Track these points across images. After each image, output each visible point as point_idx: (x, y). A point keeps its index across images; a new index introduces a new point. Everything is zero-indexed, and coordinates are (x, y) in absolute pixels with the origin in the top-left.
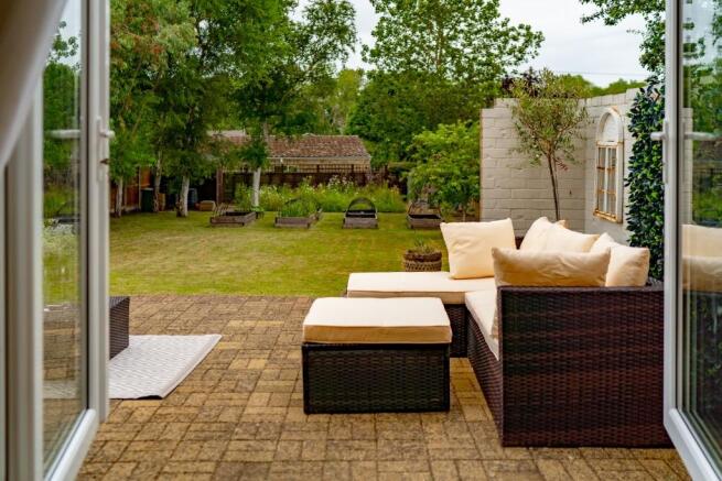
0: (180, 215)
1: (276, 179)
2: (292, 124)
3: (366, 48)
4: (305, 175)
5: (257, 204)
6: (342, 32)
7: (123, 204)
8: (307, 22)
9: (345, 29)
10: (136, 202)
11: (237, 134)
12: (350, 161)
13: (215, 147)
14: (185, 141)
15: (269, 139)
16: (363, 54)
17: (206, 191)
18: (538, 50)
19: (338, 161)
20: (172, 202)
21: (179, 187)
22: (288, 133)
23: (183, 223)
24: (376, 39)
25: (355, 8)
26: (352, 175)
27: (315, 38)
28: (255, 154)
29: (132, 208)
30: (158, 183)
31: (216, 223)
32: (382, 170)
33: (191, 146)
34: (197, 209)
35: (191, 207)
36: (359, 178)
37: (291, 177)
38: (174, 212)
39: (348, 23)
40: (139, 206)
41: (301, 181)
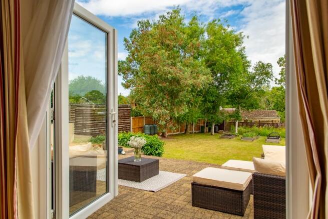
0: (211, 134)
1: (245, 125)
2: (249, 106)
3: (276, 79)
4: (255, 123)
5: (237, 132)
6: (268, 74)
7: (195, 130)
8: (254, 72)
9: (268, 73)
10: (199, 130)
11: (230, 109)
12: (272, 119)
13: (222, 114)
15: (241, 111)
16: (275, 81)
17: (221, 127)
19: (267, 119)
20: (210, 130)
21: (211, 125)
22: (248, 109)
23: (212, 137)
24: (280, 76)
25: (272, 65)
26: (273, 124)
27: (257, 77)
28: (236, 116)
29: (198, 131)
30: (206, 124)
31: (221, 138)
33: (214, 113)
34: (217, 133)
35: (215, 132)
36: (275, 125)
37: (250, 124)
38: (210, 133)
39: (270, 71)
40: (200, 131)
41: (253, 125)
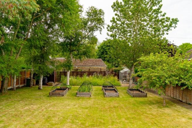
1: (75, 74)
3: (109, 26)
4: (85, 72)
5: (68, 84)
6: (100, 21)
8: (86, 17)
9: (101, 19)
10: (24, 83)
11: (60, 59)
12: (100, 67)
13: (52, 63)
14: (41, 61)
15: (73, 60)
16: (107, 28)
17: (50, 78)
18: (176, 25)
19: (95, 67)
20: (38, 83)
21: (39, 77)
22: (80, 58)
24: (112, 23)
25: (104, 12)
26: (101, 72)
27: (90, 23)
28: (68, 65)
29: (23, 85)
30: (32, 76)
32: (111, 70)
33: (43, 63)
34: (47, 85)
35: (44, 84)
36: (103, 73)
37: (80, 73)
38: (37, 86)
39: (102, 17)
40: (26, 84)
41: (84, 74)
